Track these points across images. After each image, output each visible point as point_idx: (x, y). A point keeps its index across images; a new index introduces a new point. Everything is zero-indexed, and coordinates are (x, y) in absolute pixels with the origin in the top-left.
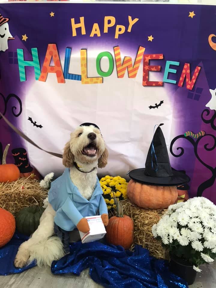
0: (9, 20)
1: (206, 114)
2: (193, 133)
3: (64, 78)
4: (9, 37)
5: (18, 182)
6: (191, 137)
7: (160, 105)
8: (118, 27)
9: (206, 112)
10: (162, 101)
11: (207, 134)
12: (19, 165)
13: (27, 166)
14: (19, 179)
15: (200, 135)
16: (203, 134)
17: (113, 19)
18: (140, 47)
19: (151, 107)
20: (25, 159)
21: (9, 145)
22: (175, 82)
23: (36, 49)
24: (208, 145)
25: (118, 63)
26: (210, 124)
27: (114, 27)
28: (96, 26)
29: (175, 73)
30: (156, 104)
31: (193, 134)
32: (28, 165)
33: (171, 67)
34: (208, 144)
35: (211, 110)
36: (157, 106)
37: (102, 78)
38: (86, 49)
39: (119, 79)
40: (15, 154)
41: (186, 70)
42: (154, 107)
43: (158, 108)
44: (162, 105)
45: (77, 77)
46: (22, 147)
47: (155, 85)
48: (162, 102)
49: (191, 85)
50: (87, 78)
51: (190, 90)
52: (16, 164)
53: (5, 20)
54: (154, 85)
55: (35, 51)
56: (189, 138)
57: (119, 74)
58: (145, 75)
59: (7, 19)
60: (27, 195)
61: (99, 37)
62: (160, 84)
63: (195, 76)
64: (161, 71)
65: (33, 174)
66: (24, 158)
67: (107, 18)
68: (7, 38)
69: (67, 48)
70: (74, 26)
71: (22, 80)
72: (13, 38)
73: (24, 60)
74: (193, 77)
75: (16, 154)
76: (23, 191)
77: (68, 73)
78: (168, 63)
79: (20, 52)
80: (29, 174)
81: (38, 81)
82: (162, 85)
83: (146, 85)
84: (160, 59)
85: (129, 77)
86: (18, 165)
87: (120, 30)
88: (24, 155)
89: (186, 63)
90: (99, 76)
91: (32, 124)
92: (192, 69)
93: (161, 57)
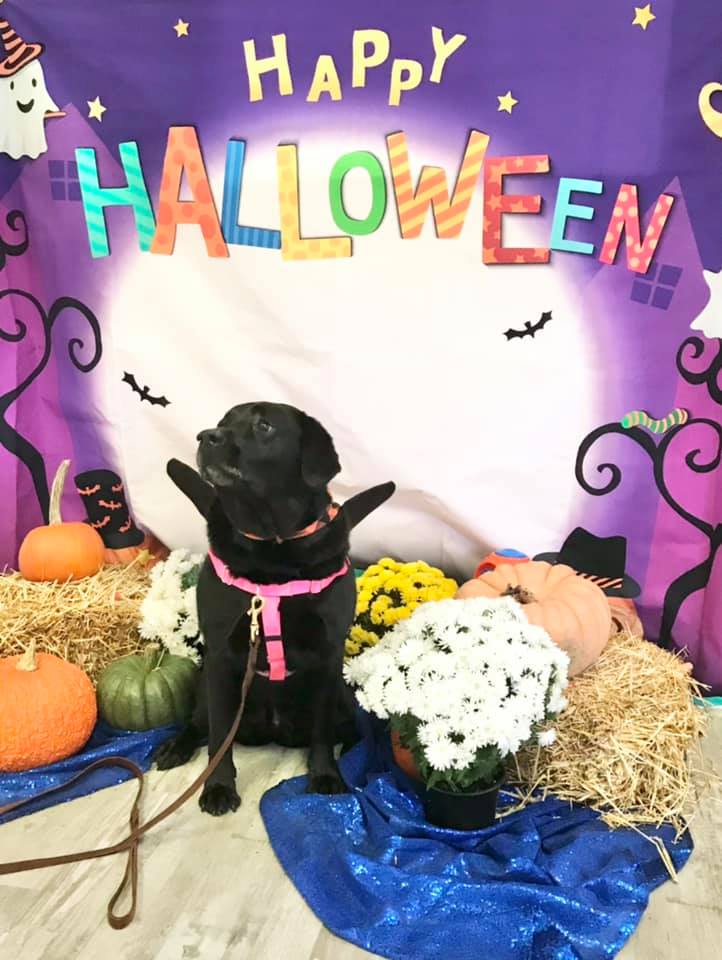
0: (42, 51)
1: (693, 354)
2: (649, 415)
3: (225, 241)
4: (48, 112)
5: (100, 579)
6: (644, 429)
7: (540, 325)
8: (399, 65)
9: (691, 349)
10: (546, 311)
11: (695, 417)
12: (100, 525)
13: (126, 525)
14: (104, 569)
15: (673, 423)
16: (682, 419)
17: (381, 40)
18: (474, 132)
19: (511, 334)
20: (119, 505)
21: (67, 462)
22: (588, 248)
23: (133, 145)
24: (698, 455)
25: (400, 191)
26: (705, 384)
27: (386, 67)
28: (325, 65)
29: (590, 217)
30: (528, 324)
31: (651, 421)
32: (129, 525)
33: (576, 197)
34: (698, 451)
35: (707, 339)
36: (531, 330)
37: (349, 240)
38: (296, 145)
39: (406, 241)
40: (85, 490)
41: (625, 207)
42: (521, 334)
43: (533, 336)
44: (547, 325)
45: (269, 239)
46: (107, 468)
47: (522, 261)
48: (546, 317)
49: (641, 257)
50: (301, 239)
51: (638, 275)
52: (90, 520)
53: (28, 51)
54: (520, 259)
55: (129, 151)
56: (637, 434)
57: (406, 227)
58: (489, 227)
59: (38, 49)
60: (129, 617)
61: (335, 102)
62: (538, 258)
63: (656, 225)
64: (542, 211)
65: (146, 551)
66: (115, 503)
67: (360, 37)
68: (43, 116)
69: (231, 140)
70: (255, 68)
71: (96, 254)
72: (61, 111)
73: (101, 187)
74: (650, 231)
75: (91, 488)
76: (117, 608)
77: (237, 225)
78: (567, 185)
79: (85, 160)
80: (131, 553)
81: (148, 253)
82: (547, 260)
83: (495, 261)
84: (538, 171)
85: (437, 236)
86: (96, 523)
87: (405, 75)
88: (116, 492)
89: (623, 186)
90: (341, 233)
91: (137, 395)
92: (644, 204)
93: (543, 167)
